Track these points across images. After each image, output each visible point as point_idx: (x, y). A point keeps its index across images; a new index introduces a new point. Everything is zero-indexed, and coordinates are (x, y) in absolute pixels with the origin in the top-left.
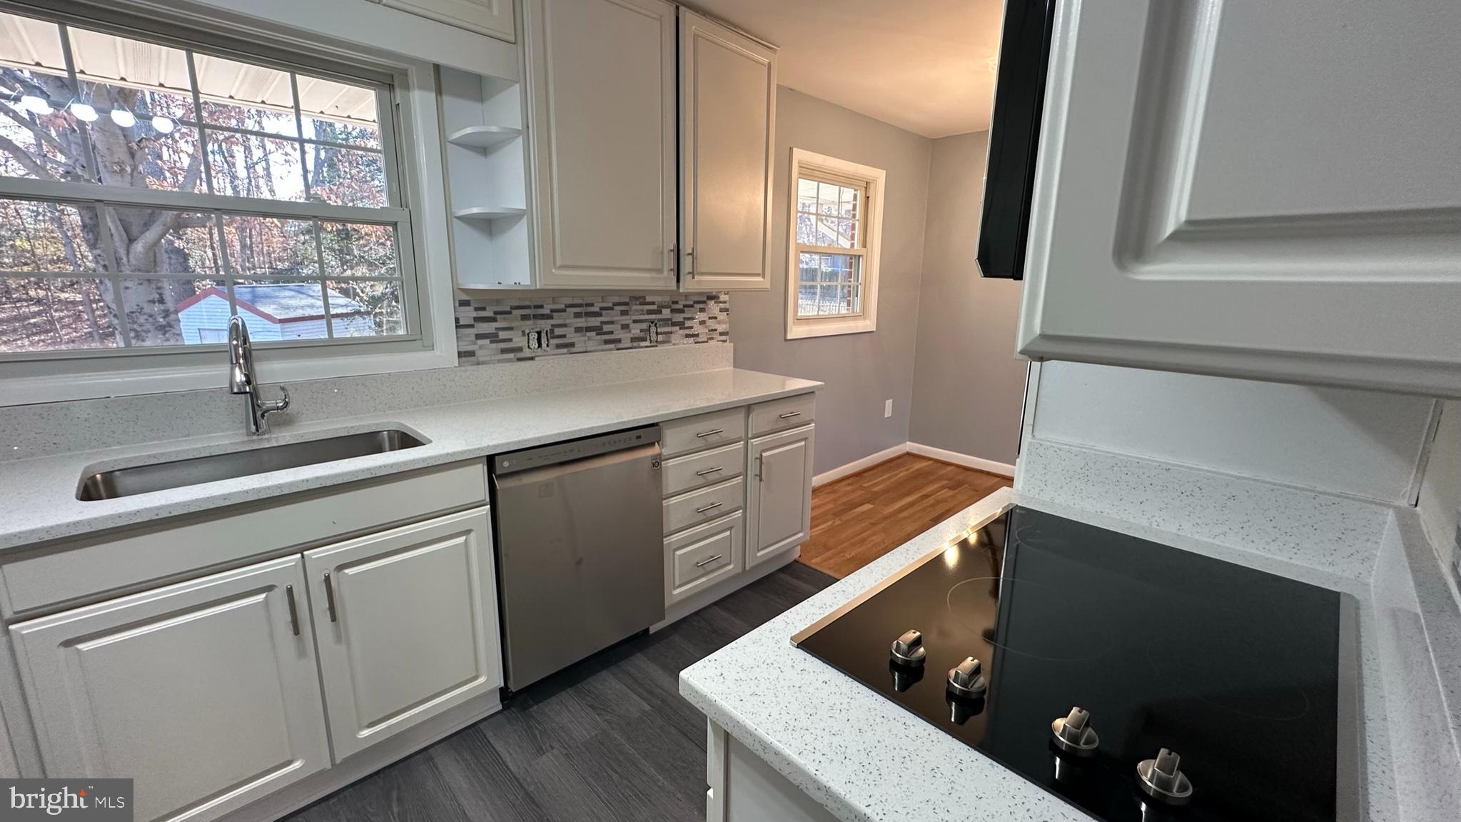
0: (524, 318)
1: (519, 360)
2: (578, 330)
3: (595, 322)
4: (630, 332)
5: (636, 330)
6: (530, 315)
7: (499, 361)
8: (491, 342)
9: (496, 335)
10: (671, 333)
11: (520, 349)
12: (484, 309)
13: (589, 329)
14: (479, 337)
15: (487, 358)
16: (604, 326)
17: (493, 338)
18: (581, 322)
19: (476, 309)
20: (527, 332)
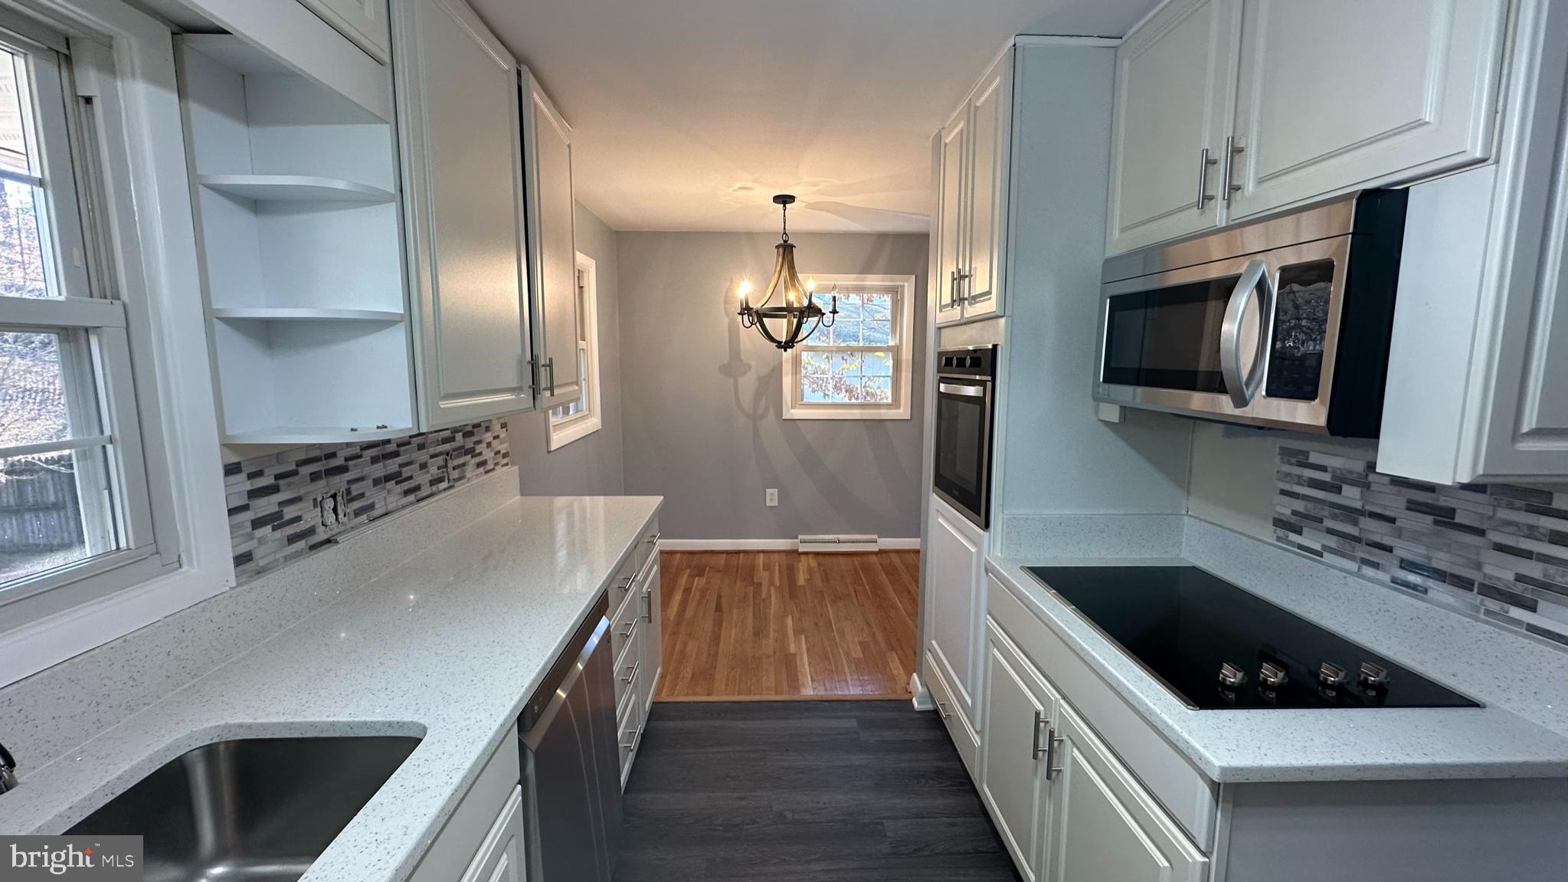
0: (315, 477)
1: (313, 547)
2: (377, 482)
3: (392, 465)
4: (428, 472)
5: (434, 470)
6: (320, 471)
7: (286, 558)
8: (274, 529)
9: (278, 515)
10: (464, 465)
11: (311, 531)
12: (259, 474)
13: (388, 478)
14: (257, 524)
15: (271, 558)
16: (404, 470)
17: (274, 520)
18: (379, 470)
19: (251, 476)
20: (319, 499)
